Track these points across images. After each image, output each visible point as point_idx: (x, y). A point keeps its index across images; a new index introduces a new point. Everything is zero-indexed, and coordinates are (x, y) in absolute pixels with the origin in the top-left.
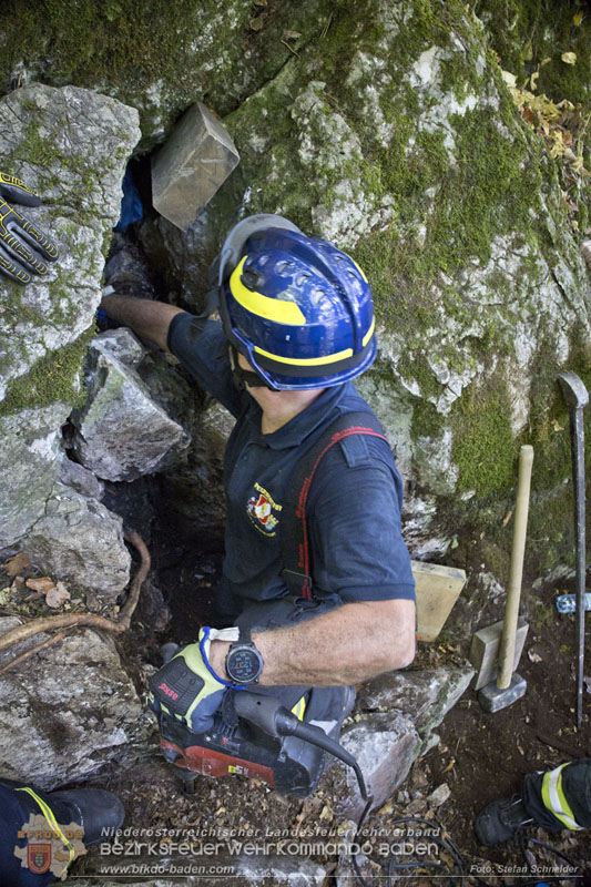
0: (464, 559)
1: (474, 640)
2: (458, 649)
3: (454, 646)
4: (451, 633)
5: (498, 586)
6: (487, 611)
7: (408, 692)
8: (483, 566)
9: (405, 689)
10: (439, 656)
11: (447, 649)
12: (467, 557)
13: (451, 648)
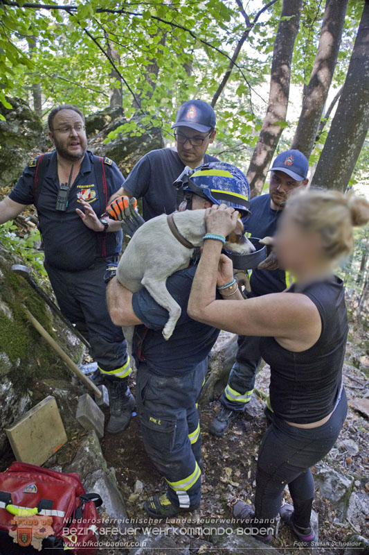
0: (41, 394)
1: (79, 420)
2: (78, 430)
3: (76, 431)
4: (69, 428)
5: (64, 391)
6: (71, 405)
7: (83, 464)
8: (51, 388)
9: (81, 464)
10: (76, 441)
11: (75, 435)
12: (42, 393)
13: (76, 433)
